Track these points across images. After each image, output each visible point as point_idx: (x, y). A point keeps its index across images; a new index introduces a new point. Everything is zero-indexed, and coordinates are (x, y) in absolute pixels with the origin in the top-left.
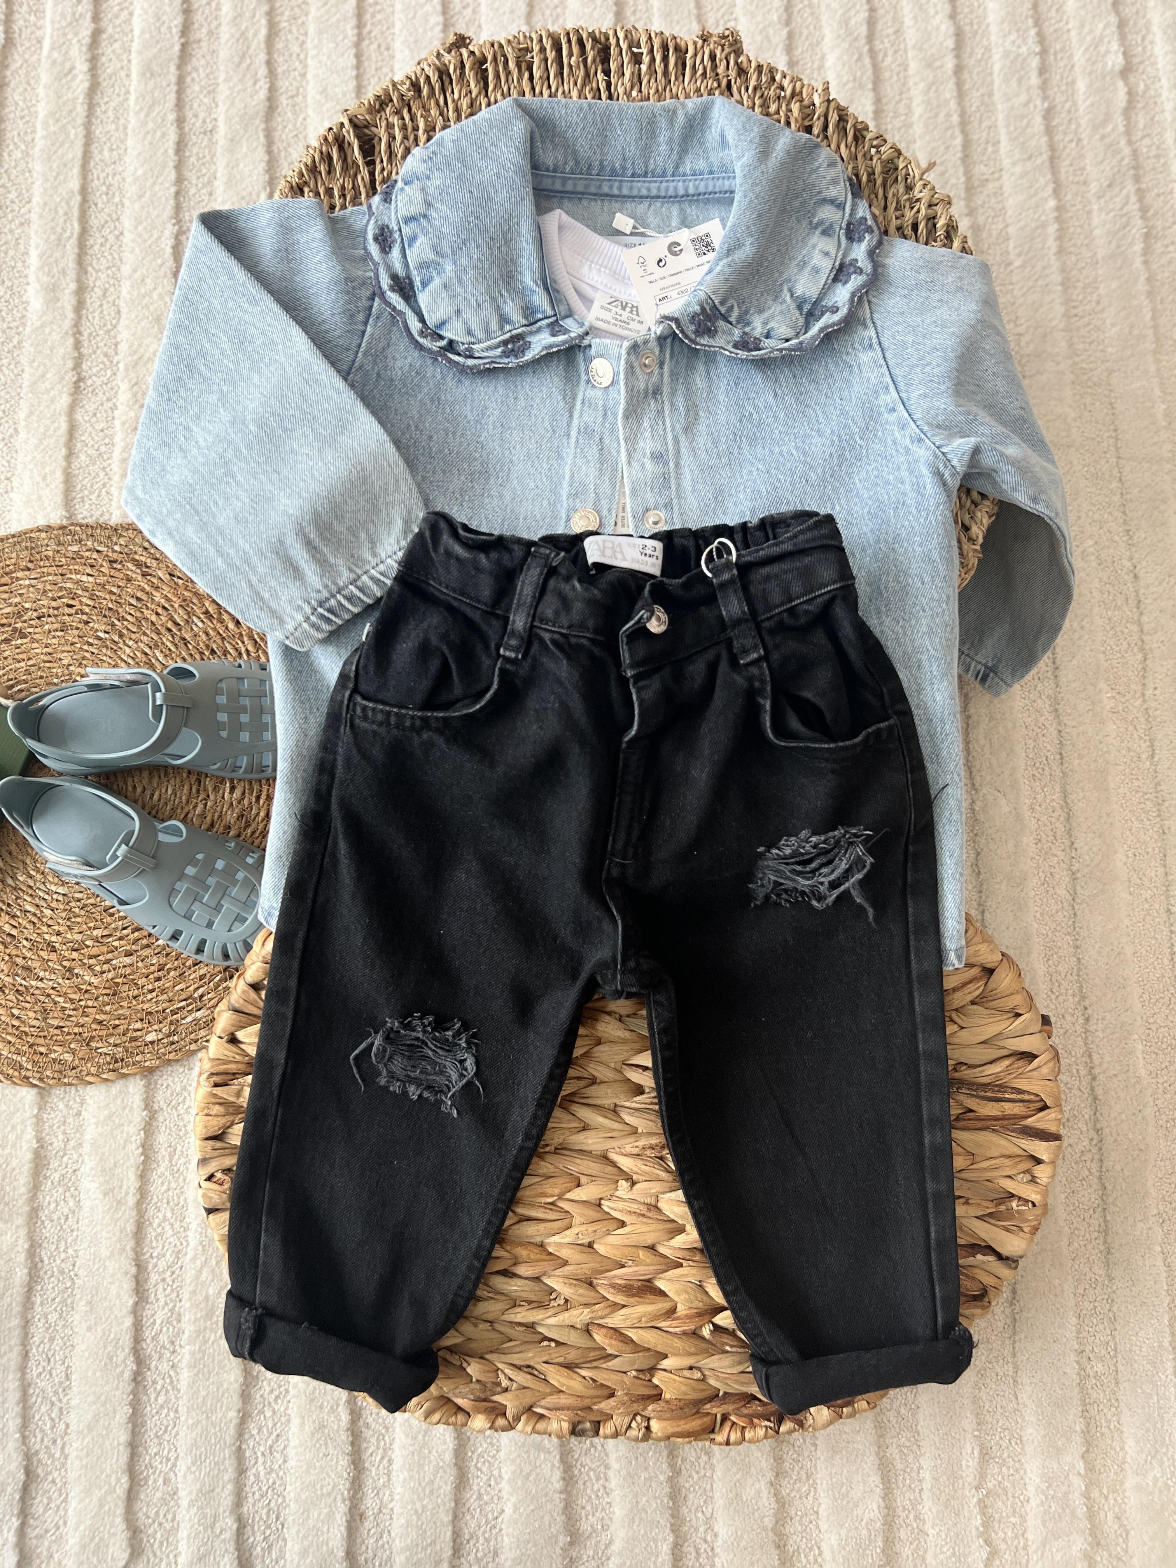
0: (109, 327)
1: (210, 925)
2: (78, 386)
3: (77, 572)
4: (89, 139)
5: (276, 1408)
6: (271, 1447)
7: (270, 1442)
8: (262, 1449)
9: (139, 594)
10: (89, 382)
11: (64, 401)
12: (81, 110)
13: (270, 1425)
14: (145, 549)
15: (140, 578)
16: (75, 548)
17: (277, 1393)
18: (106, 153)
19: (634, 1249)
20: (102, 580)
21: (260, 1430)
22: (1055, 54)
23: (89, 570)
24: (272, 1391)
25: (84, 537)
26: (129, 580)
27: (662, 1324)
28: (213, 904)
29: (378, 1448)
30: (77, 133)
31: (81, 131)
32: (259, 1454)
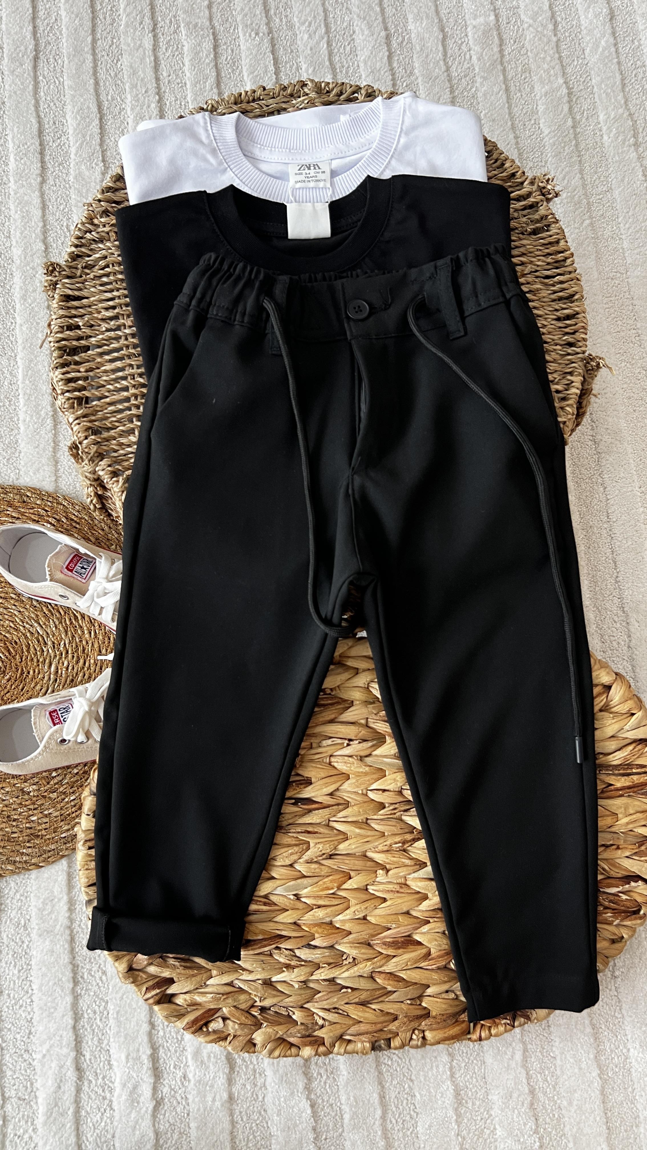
19: (395, 916)
27: (422, 965)
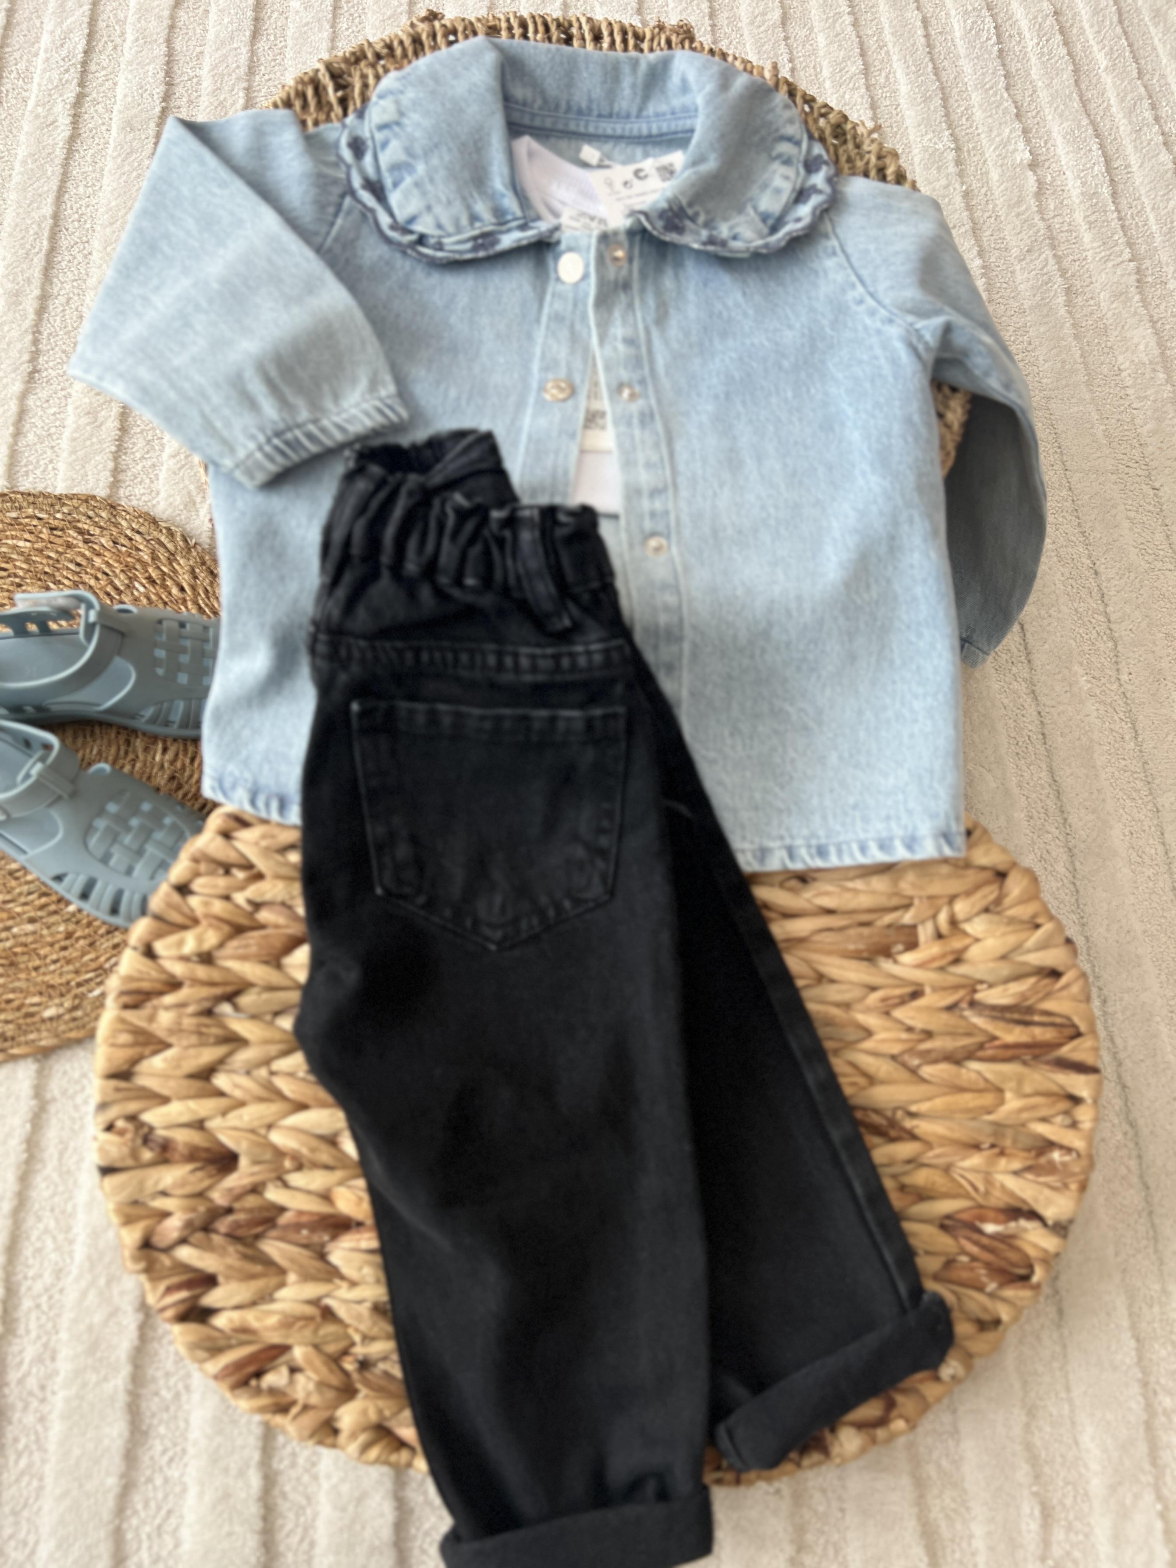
0: (70, 328)
1: (129, 871)
2: (32, 377)
3: (13, 537)
4: (65, 178)
5: (169, 1473)
6: (159, 1527)
7: (158, 1521)
8: (147, 1529)
9: (79, 560)
10: (44, 374)
11: (17, 387)
12: (60, 153)
13: (160, 1495)
14: (90, 518)
15: (81, 544)
16: (14, 515)
17: (170, 1453)
18: (81, 190)
20: (39, 545)
21: (146, 1505)
22: (968, 151)
23: (27, 536)
24: (165, 1451)
25: (25, 504)
26: (69, 546)
28: (135, 847)
29: (297, 1526)
30: (54, 171)
31: (59, 170)
32: (144, 1536)
